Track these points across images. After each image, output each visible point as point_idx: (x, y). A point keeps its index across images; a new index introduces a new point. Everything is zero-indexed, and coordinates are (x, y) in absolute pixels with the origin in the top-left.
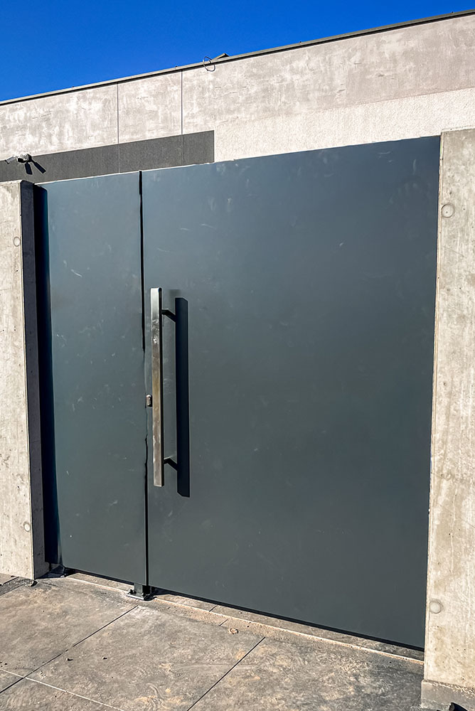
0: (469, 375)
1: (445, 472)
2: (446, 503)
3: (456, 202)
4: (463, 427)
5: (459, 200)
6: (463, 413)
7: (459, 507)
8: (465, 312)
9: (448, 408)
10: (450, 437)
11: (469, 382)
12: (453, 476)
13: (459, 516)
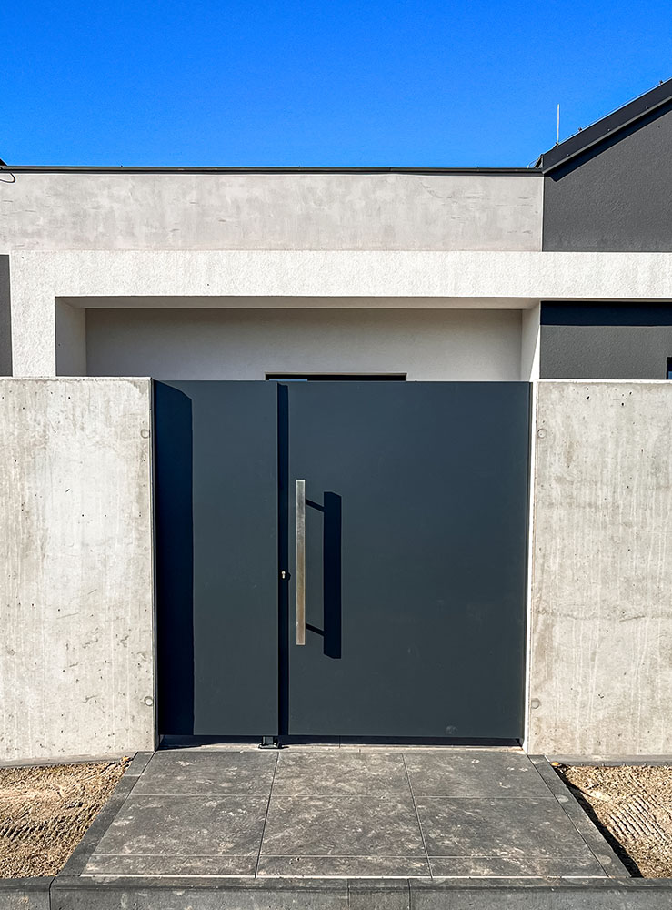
0: (556, 543)
1: (541, 609)
2: (542, 630)
3: (547, 428)
4: (553, 577)
5: (549, 427)
6: (553, 568)
7: (551, 632)
8: (554, 501)
9: (543, 565)
10: (544, 585)
11: (556, 547)
12: (546, 612)
13: (551, 639)
